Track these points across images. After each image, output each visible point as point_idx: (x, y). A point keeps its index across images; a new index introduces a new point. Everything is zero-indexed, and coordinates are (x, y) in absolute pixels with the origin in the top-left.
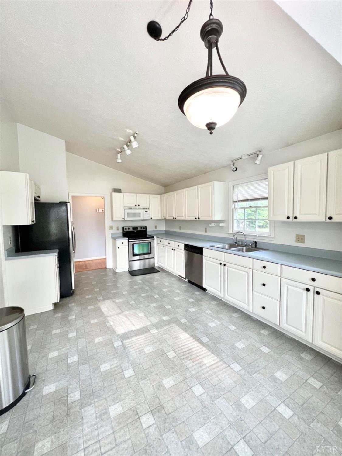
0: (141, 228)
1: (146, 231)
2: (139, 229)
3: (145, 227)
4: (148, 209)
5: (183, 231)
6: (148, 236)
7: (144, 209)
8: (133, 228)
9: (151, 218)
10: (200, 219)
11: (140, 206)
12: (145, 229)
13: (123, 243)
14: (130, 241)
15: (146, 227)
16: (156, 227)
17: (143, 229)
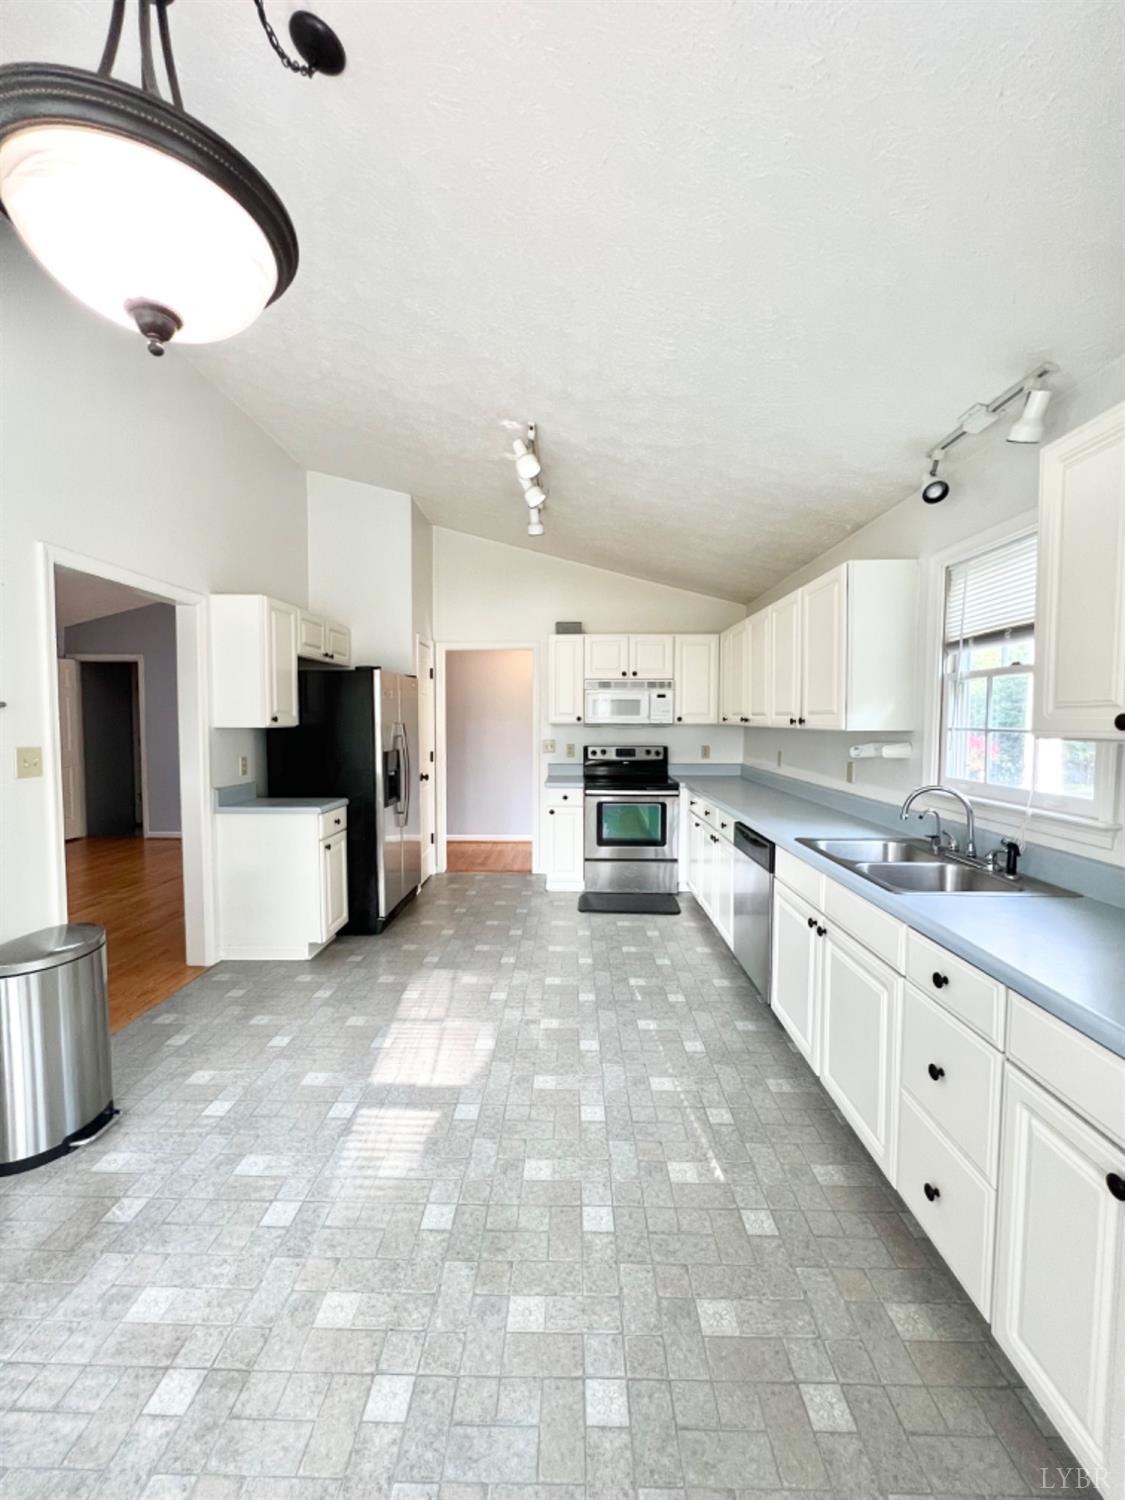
0: (648, 752)
1: (664, 762)
2: (640, 756)
3: (661, 750)
4: (669, 685)
5: (787, 771)
6: (670, 782)
7: (652, 685)
8: (619, 752)
9: (680, 719)
10: (808, 725)
11: (639, 676)
12: (661, 757)
13: (565, 798)
14: (588, 792)
15: (666, 749)
16: (706, 752)
17: (653, 757)
